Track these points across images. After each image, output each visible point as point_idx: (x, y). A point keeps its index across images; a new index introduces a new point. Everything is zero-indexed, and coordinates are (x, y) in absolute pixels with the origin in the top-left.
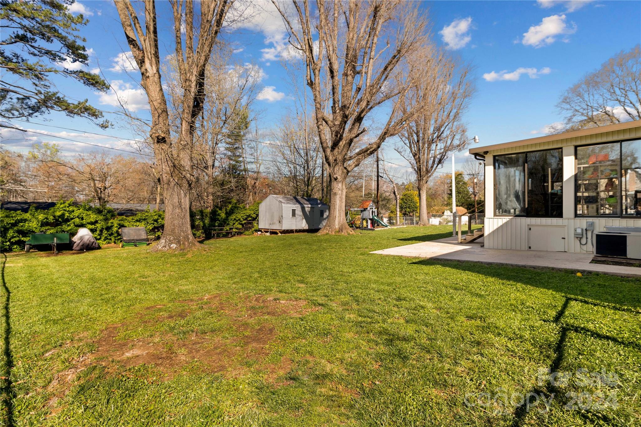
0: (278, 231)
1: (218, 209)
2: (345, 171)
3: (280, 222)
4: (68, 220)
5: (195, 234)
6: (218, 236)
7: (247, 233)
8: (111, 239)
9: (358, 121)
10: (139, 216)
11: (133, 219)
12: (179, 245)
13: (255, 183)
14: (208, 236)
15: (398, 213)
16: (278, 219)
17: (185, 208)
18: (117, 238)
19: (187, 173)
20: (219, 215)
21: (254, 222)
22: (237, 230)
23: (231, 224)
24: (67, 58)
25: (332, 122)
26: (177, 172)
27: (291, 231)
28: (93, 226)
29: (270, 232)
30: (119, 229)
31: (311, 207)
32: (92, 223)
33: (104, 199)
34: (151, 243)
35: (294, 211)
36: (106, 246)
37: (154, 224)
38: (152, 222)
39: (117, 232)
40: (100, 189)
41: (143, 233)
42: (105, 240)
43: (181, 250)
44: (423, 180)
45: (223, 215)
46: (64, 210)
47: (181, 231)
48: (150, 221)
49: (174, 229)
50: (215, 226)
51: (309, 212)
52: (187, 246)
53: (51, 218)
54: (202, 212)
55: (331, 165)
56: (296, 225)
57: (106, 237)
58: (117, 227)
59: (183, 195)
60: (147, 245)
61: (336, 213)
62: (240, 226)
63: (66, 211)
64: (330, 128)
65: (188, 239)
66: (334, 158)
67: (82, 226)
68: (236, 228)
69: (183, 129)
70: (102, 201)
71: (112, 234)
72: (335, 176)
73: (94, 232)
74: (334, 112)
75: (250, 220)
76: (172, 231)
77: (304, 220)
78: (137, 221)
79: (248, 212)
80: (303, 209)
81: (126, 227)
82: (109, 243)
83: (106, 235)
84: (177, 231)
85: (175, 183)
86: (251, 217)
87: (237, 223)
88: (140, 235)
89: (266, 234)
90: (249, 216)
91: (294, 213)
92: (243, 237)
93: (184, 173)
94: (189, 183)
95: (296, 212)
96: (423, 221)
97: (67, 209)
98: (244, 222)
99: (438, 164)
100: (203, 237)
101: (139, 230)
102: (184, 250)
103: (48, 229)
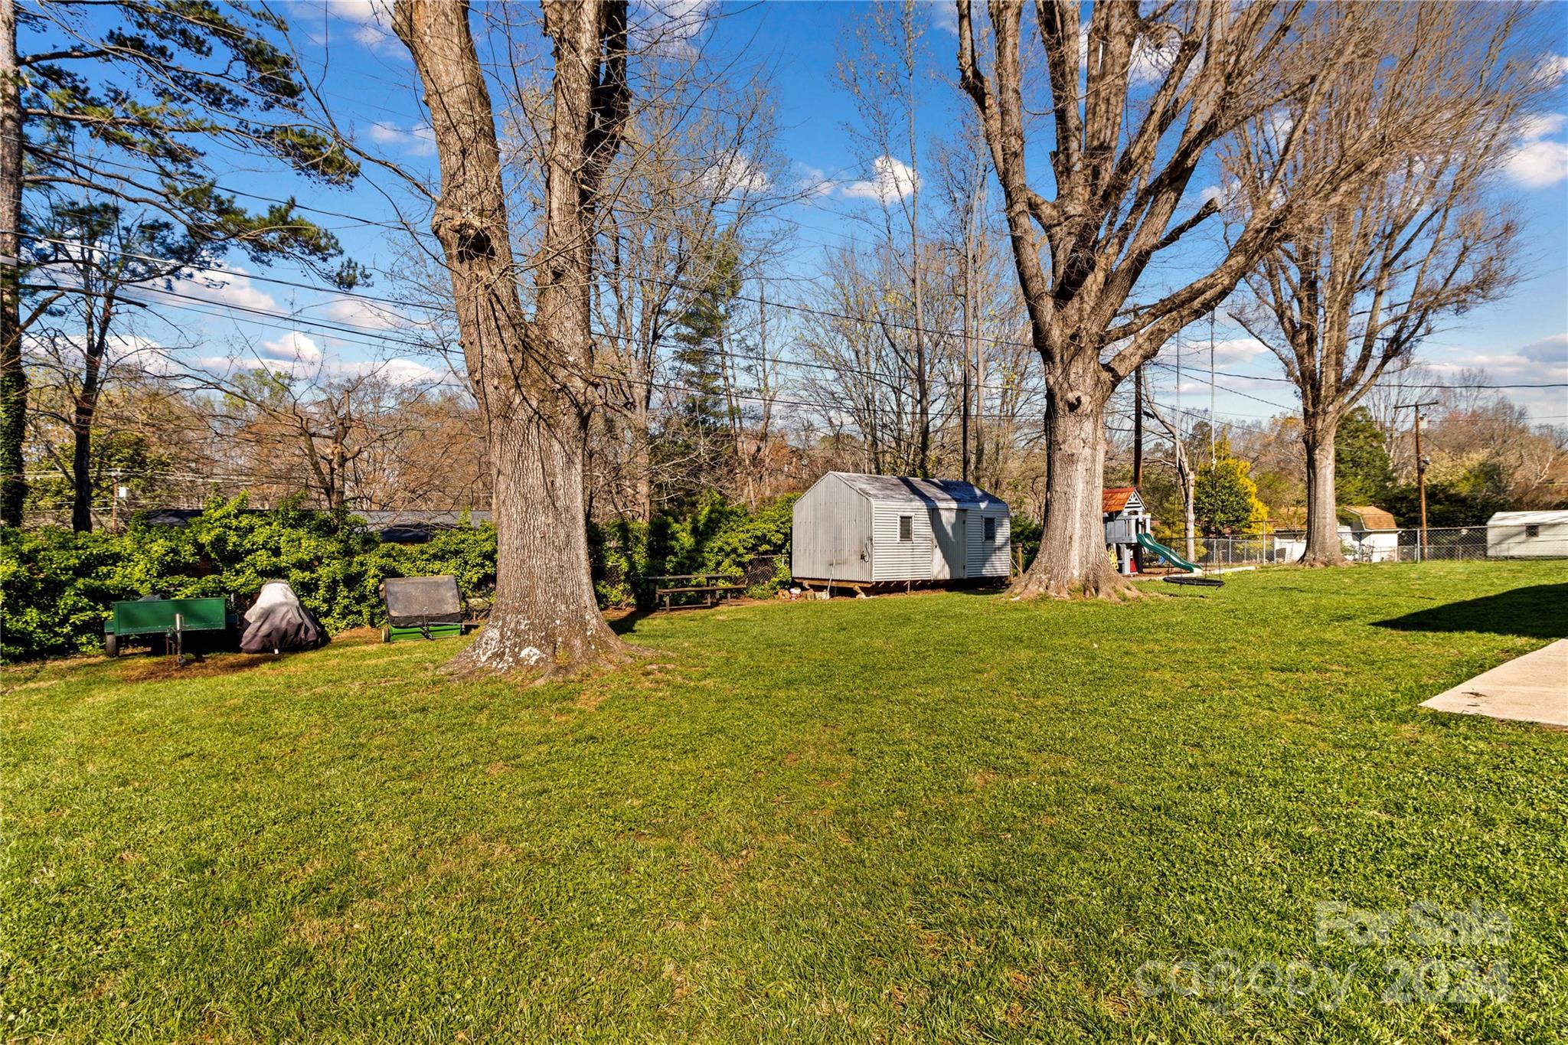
0: (856, 587)
1: (670, 519)
2: (1106, 376)
3: (863, 557)
4: (233, 558)
5: (605, 596)
6: (676, 603)
7: (756, 590)
8: (360, 613)
9: (1170, 184)
10: (440, 541)
11: (422, 552)
12: (549, 651)
13: (759, 449)
14: (646, 606)
15: (1191, 526)
16: (856, 547)
17: (567, 509)
18: (377, 611)
19: (572, 375)
20: (673, 537)
21: (775, 558)
22: (729, 585)
23: (712, 565)
24: (249, 96)
25: (1054, 206)
26: (535, 369)
27: (899, 587)
28: (307, 573)
29: (832, 588)
30: (380, 582)
31: (958, 510)
32: (301, 565)
33: (343, 493)
34: (476, 627)
35: (906, 521)
36: (345, 634)
37: (483, 566)
38: (479, 560)
39: (377, 591)
40: (330, 462)
41: (450, 594)
42: (344, 618)
43: (558, 670)
44: (1325, 413)
45: (686, 540)
46: (226, 526)
47: (556, 596)
48: (473, 558)
49: (532, 588)
50: (663, 572)
51: (954, 527)
52: (578, 653)
53: (187, 552)
54: (624, 529)
55: (1058, 359)
56: (914, 565)
57: (346, 607)
58: (375, 576)
59: (559, 461)
60: (462, 633)
61: (1073, 524)
62: (738, 572)
63: (230, 528)
64: (1048, 228)
65: (584, 625)
66: (1069, 332)
67: (277, 573)
68: (728, 579)
69: (555, 205)
70: (334, 498)
71: (361, 599)
72: (1071, 396)
73: (312, 591)
74: (1064, 171)
75: (766, 552)
76: (523, 597)
77: (938, 553)
78: (435, 557)
79: (760, 527)
80: (934, 513)
81: (402, 576)
82: (355, 625)
83: (346, 602)
84: (541, 598)
85: (530, 412)
86: (769, 542)
87: (727, 562)
88: (441, 601)
89: (818, 594)
90: (763, 539)
91: (906, 533)
92: (748, 604)
93: (562, 374)
94: (580, 414)
95: (915, 526)
96: (1323, 550)
97: (234, 523)
98: (747, 558)
99: (1386, 358)
100: (628, 605)
101: (438, 585)
102: (567, 672)
103: (181, 585)
